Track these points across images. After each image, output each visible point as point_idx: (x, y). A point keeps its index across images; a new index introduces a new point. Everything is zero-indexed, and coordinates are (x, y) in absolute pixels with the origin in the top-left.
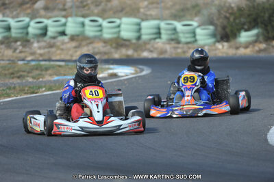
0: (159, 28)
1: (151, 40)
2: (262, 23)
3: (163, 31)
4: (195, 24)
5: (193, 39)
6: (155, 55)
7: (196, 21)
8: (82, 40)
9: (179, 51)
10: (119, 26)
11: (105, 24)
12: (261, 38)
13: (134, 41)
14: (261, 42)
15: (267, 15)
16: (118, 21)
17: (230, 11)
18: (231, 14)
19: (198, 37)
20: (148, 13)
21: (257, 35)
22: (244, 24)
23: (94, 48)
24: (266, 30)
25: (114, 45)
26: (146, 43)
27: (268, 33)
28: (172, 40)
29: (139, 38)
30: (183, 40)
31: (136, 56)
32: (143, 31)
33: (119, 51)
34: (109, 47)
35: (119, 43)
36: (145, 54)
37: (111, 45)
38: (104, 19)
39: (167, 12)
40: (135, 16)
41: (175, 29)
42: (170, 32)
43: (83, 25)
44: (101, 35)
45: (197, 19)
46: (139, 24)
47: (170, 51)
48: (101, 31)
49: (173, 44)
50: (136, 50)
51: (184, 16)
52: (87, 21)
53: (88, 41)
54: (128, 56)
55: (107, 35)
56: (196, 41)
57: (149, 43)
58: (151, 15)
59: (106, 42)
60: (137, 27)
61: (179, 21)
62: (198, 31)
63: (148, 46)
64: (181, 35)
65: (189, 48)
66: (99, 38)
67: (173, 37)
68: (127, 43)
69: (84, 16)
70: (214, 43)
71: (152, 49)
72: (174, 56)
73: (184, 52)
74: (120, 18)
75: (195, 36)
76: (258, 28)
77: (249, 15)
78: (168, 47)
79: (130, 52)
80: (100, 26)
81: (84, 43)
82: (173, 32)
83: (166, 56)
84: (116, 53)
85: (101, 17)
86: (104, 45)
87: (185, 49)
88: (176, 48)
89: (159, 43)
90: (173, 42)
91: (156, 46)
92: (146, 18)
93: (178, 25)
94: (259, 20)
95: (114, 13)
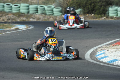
0: (37, 8)
1: (34, 13)
2: (82, 6)
3: (39, 10)
4: (53, 6)
5: (52, 13)
6: (35, 20)
7: (53, 5)
8: (3, 13)
9: (46, 18)
10: (19, 7)
11: (13, 6)
12: (82, 13)
13: (26, 14)
14: (82, 15)
15: (84, 3)
16: (19, 5)
17: (68, 1)
18: (69, 2)
19: (54, 12)
20: (32, 1)
21: (80, 12)
22: (74, 7)
23: (8, 17)
24: (84, 9)
25: (17, 16)
26: (31, 15)
27: (85, 11)
28: (43, 13)
29: (28, 12)
30: (48, 13)
31: (27, 20)
32: (30, 10)
33: (19, 18)
34: (15, 16)
35: (20, 14)
36: (31, 20)
37: (16, 15)
38: (13, 4)
39: (41, 1)
40: (27, 3)
41: (44, 9)
42: (42, 10)
43: (4, 6)
44: (12, 11)
45: (54, 4)
46: (28, 6)
47: (42, 18)
48: (12, 9)
49: (44, 15)
50: (27, 18)
51: (48, 3)
52: (5, 5)
53: (6, 14)
54: (23, 20)
55: (14, 11)
56: (53, 14)
57: (33, 15)
58: (34, 3)
59: (14, 14)
60: (28, 8)
61: (46, 5)
62: (54, 10)
63: (32, 16)
64: (47, 11)
65: (51, 17)
66: (10, 12)
67: (43, 12)
68: (23, 15)
69: (4, 3)
70: (61, 15)
71: (34, 17)
72: (44, 20)
73: (48, 19)
74: (20, 4)
75: (53, 12)
76: (80, 8)
77: (77, 3)
78: (41, 17)
79: (24, 19)
80: (11, 7)
81: (4, 15)
82: (44, 10)
83: (40, 21)
84: (18, 19)
85: (11, 3)
86: (13, 15)
87: (49, 18)
88: (44, 17)
89: (37, 15)
90: (43, 14)
91: (36, 16)
92: (31, 4)
93: (46, 7)
94: (81, 5)
95: (17, 1)
